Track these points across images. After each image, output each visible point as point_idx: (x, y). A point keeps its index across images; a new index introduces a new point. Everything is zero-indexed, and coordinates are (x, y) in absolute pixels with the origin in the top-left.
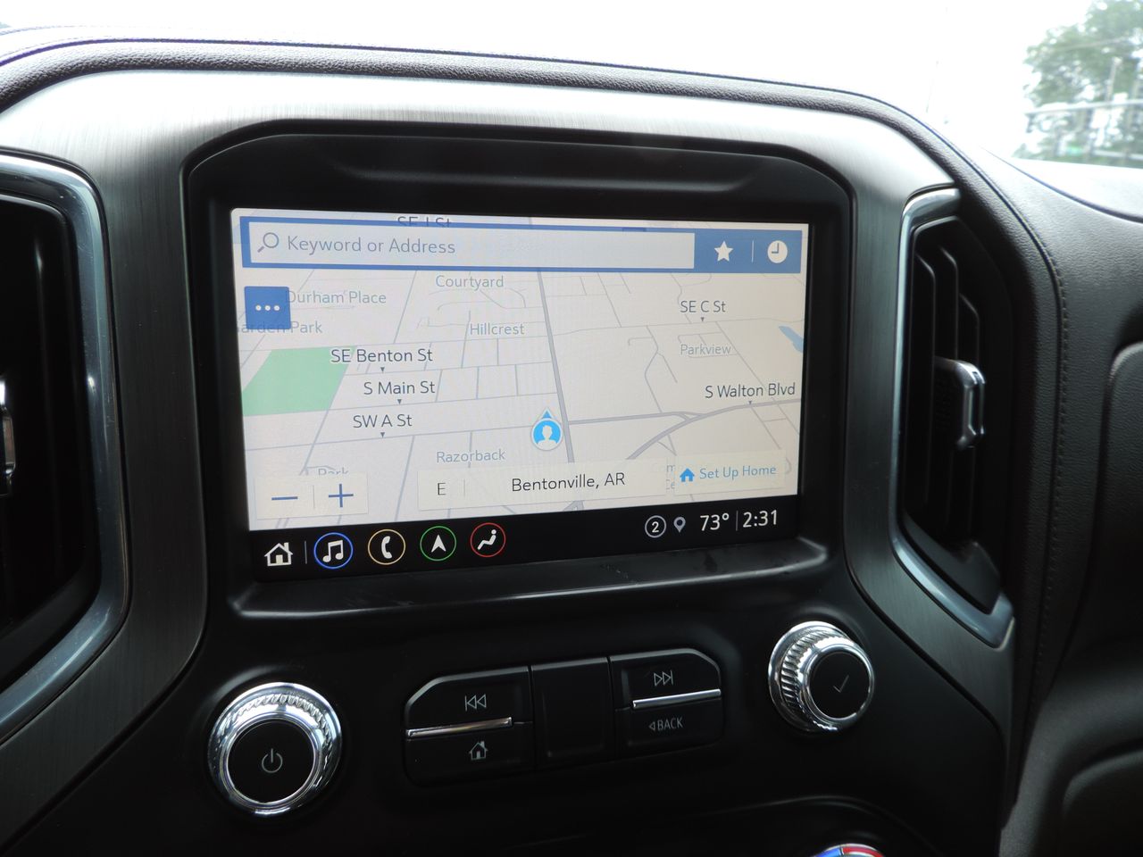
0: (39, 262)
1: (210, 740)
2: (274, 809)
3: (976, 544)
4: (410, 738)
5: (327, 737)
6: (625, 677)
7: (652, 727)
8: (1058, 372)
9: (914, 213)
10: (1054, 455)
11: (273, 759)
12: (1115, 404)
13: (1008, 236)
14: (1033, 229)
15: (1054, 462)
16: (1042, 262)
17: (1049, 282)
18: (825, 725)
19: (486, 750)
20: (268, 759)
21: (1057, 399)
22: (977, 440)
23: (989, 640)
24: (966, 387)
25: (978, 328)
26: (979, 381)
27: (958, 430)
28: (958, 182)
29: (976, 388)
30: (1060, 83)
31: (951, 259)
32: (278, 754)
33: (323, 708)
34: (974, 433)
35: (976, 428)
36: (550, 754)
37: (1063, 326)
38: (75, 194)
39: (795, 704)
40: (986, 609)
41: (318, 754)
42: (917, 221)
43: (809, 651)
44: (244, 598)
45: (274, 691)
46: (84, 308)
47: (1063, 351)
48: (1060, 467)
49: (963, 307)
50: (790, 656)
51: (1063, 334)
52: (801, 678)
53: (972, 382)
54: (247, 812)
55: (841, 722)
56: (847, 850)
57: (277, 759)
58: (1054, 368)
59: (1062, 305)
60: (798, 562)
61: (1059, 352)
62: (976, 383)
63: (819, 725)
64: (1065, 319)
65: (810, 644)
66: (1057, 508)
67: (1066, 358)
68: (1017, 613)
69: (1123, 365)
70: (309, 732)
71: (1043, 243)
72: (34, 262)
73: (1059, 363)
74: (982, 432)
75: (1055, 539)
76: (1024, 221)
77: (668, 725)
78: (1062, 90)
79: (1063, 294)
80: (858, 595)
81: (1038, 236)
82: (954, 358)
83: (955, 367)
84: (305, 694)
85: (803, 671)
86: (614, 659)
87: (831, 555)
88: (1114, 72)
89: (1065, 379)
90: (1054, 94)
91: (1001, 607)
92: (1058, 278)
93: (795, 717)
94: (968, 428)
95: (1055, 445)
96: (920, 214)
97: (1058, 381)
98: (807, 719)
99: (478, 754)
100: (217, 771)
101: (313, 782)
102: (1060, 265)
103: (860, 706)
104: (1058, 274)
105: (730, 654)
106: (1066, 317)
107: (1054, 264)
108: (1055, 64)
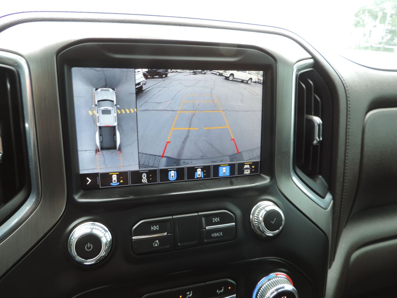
0: (9, 86)
1: (69, 241)
2: (90, 262)
3: (320, 176)
4: (133, 240)
5: (107, 239)
6: (203, 219)
7: (213, 235)
8: (347, 120)
9: (298, 67)
10: (346, 147)
11: (89, 247)
12: (367, 130)
13: (329, 75)
14: (338, 72)
15: (346, 149)
16: (341, 83)
17: (344, 90)
18: (268, 234)
19: (158, 243)
20: (88, 246)
21: (346, 128)
22: (319, 142)
23: (324, 208)
24: (316, 124)
25: (320, 105)
26: (320, 123)
27: (313, 139)
28: (313, 57)
29: (319, 125)
30: (361, 21)
31: (311, 82)
32: (91, 245)
33: (105, 230)
34: (319, 140)
35: (319, 138)
36: (179, 244)
37: (348, 104)
38: (20, 63)
39: (259, 228)
40: (323, 197)
41: (104, 245)
42: (298, 70)
43: (263, 210)
44: (79, 195)
45: (90, 225)
46: (24, 101)
47: (349, 113)
48: (348, 151)
49: (315, 98)
50: (257, 212)
51: (348, 107)
52: (261, 219)
53: (317, 123)
54: (81, 264)
55: (274, 233)
56: (277, 275)
57: (90, 246)
58: (345, 118)
59: (348, 97)
60: (260, 182)
61: (347, 113)
62: (319, 123)
63: (266, 234)
64: (349, 102)
65: (264, 208)
66: (347, 164)
67: (349, 115)
68: (334, 199)
69: (369, 117)
70: (101, 238)
71: (342, 77)
72: (6, 86)
73: (347, 116)
74: (321, 139)
75: (346, 174)
76: (335, 70)
77: (218, 234)
78: (361, 23)
79: (349, 94)
80: (280, 192)
81: (340, 75)
82: (312, 115)
83: (312, 118)
84: (99, 226)
85: (261, 217)
86: (200, 213)
87: (271, 179)
88: (379, 17)
89: (349, 122)
90: (359, 25)
91: (329, 197)
92: (346, 88)
93: (260, 232)
94: (316, 138)
95: (346, 144)
96: (299, 68)
97: (347, 123)
98: (263, 232)
99: (156, 244)
100: (71, 250)
101: (102, 253)
102: (348, 84)
103: (280, 227)
104: (347, 87)
105: (238, 212)
106: (349, 101)
107: (346, 84)
108: (359, 14)
